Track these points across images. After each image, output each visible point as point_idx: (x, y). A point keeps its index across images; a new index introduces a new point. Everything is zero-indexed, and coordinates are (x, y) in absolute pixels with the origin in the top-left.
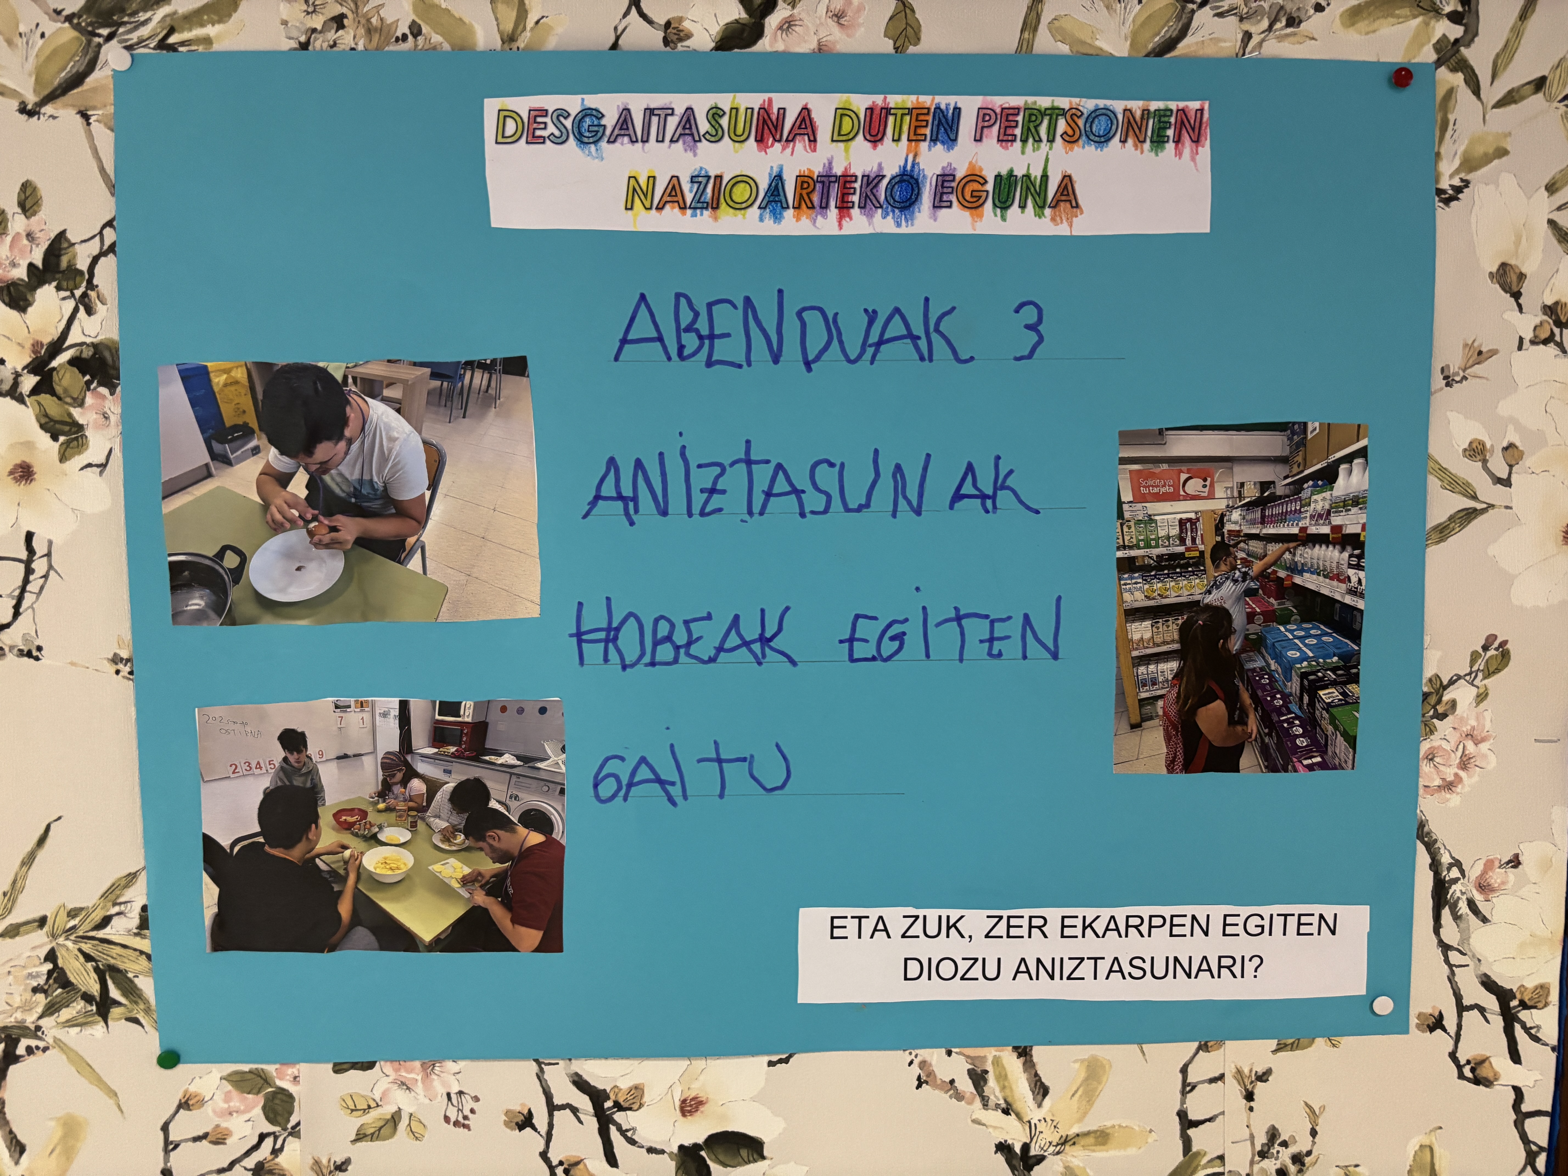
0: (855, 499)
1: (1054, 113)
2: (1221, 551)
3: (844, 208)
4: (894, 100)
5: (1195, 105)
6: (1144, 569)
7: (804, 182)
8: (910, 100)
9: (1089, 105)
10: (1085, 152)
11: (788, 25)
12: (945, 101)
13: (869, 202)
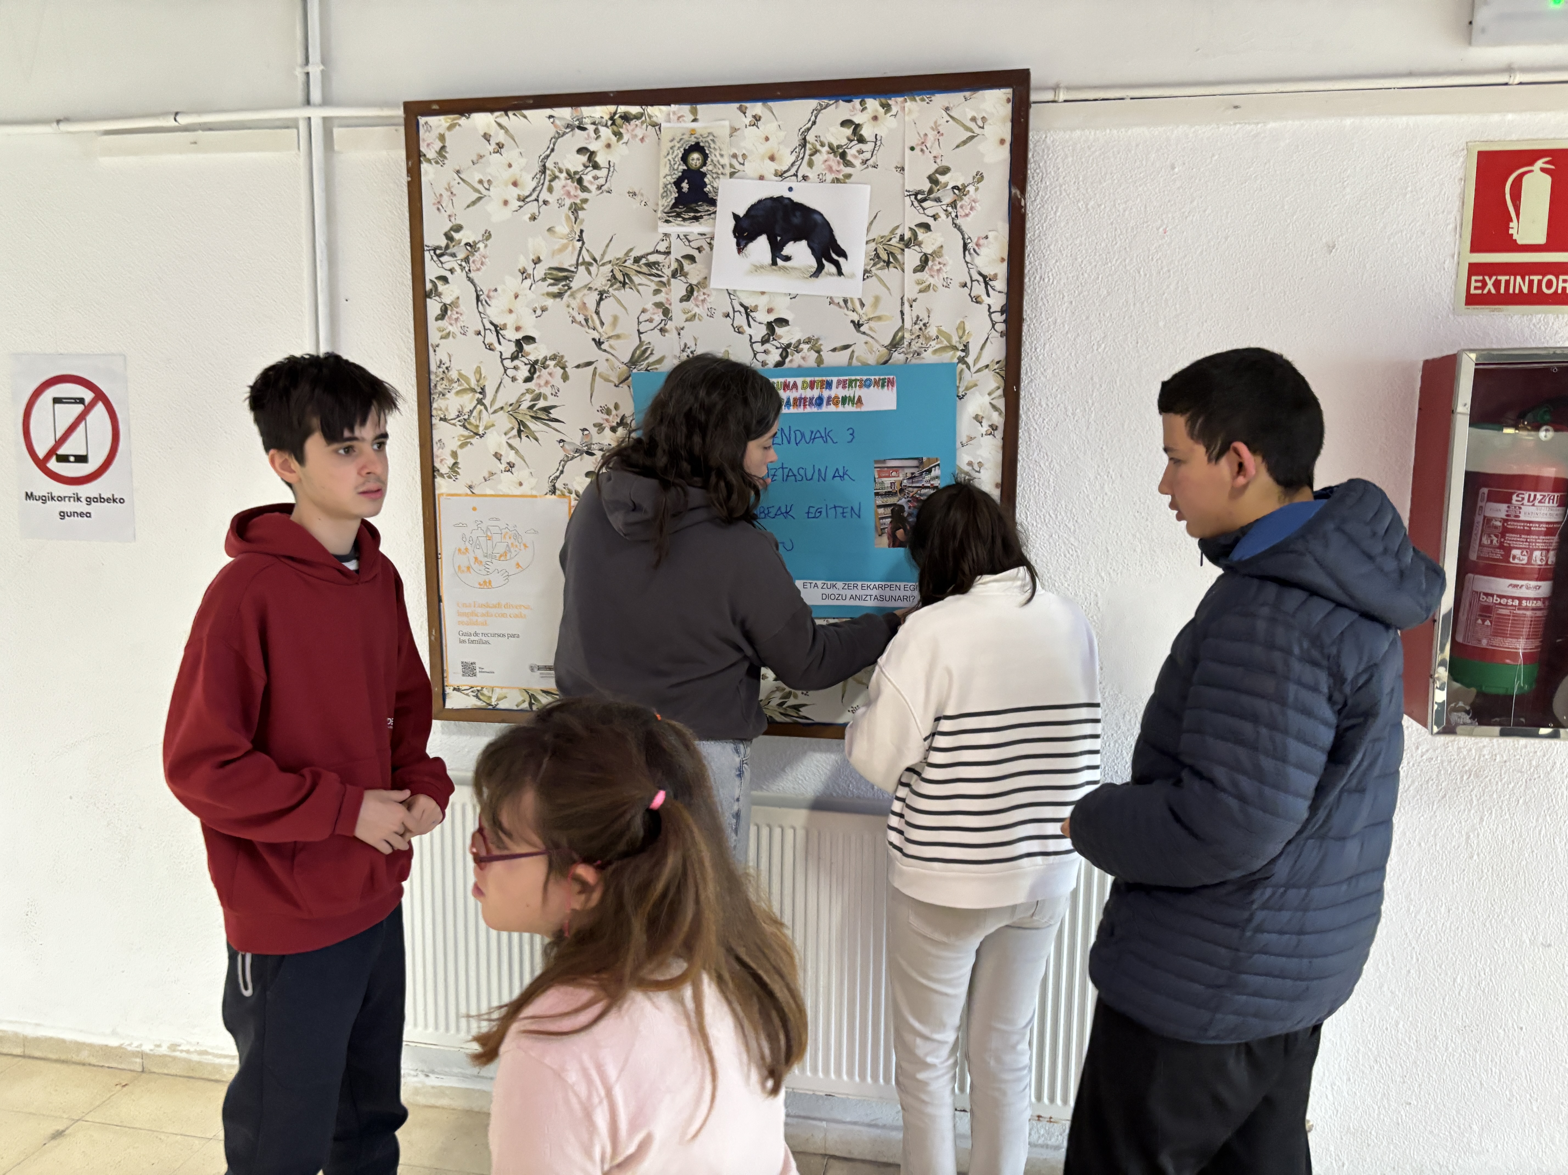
0: (809, 477)
1: (856, 380)
2: (901, 491)
3: (805, 406)
4: (817, 379)
5: (891, 377)
6: (881, 495)
7: (795, 399)
8: (820, 379)
9: (865, 378)
10: (865, 390)
11: (791, 361)
12: (829, 378)
13: (811, 404)
